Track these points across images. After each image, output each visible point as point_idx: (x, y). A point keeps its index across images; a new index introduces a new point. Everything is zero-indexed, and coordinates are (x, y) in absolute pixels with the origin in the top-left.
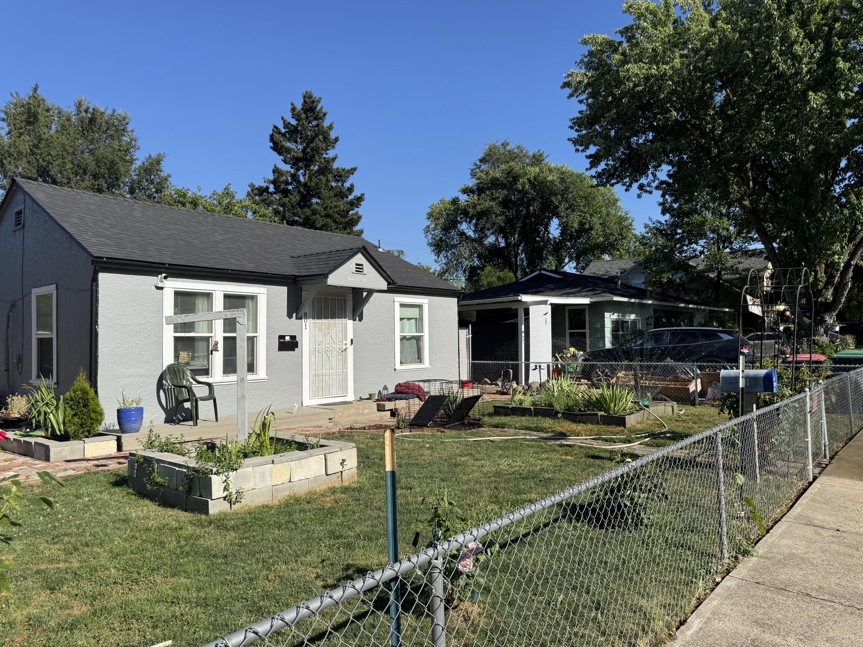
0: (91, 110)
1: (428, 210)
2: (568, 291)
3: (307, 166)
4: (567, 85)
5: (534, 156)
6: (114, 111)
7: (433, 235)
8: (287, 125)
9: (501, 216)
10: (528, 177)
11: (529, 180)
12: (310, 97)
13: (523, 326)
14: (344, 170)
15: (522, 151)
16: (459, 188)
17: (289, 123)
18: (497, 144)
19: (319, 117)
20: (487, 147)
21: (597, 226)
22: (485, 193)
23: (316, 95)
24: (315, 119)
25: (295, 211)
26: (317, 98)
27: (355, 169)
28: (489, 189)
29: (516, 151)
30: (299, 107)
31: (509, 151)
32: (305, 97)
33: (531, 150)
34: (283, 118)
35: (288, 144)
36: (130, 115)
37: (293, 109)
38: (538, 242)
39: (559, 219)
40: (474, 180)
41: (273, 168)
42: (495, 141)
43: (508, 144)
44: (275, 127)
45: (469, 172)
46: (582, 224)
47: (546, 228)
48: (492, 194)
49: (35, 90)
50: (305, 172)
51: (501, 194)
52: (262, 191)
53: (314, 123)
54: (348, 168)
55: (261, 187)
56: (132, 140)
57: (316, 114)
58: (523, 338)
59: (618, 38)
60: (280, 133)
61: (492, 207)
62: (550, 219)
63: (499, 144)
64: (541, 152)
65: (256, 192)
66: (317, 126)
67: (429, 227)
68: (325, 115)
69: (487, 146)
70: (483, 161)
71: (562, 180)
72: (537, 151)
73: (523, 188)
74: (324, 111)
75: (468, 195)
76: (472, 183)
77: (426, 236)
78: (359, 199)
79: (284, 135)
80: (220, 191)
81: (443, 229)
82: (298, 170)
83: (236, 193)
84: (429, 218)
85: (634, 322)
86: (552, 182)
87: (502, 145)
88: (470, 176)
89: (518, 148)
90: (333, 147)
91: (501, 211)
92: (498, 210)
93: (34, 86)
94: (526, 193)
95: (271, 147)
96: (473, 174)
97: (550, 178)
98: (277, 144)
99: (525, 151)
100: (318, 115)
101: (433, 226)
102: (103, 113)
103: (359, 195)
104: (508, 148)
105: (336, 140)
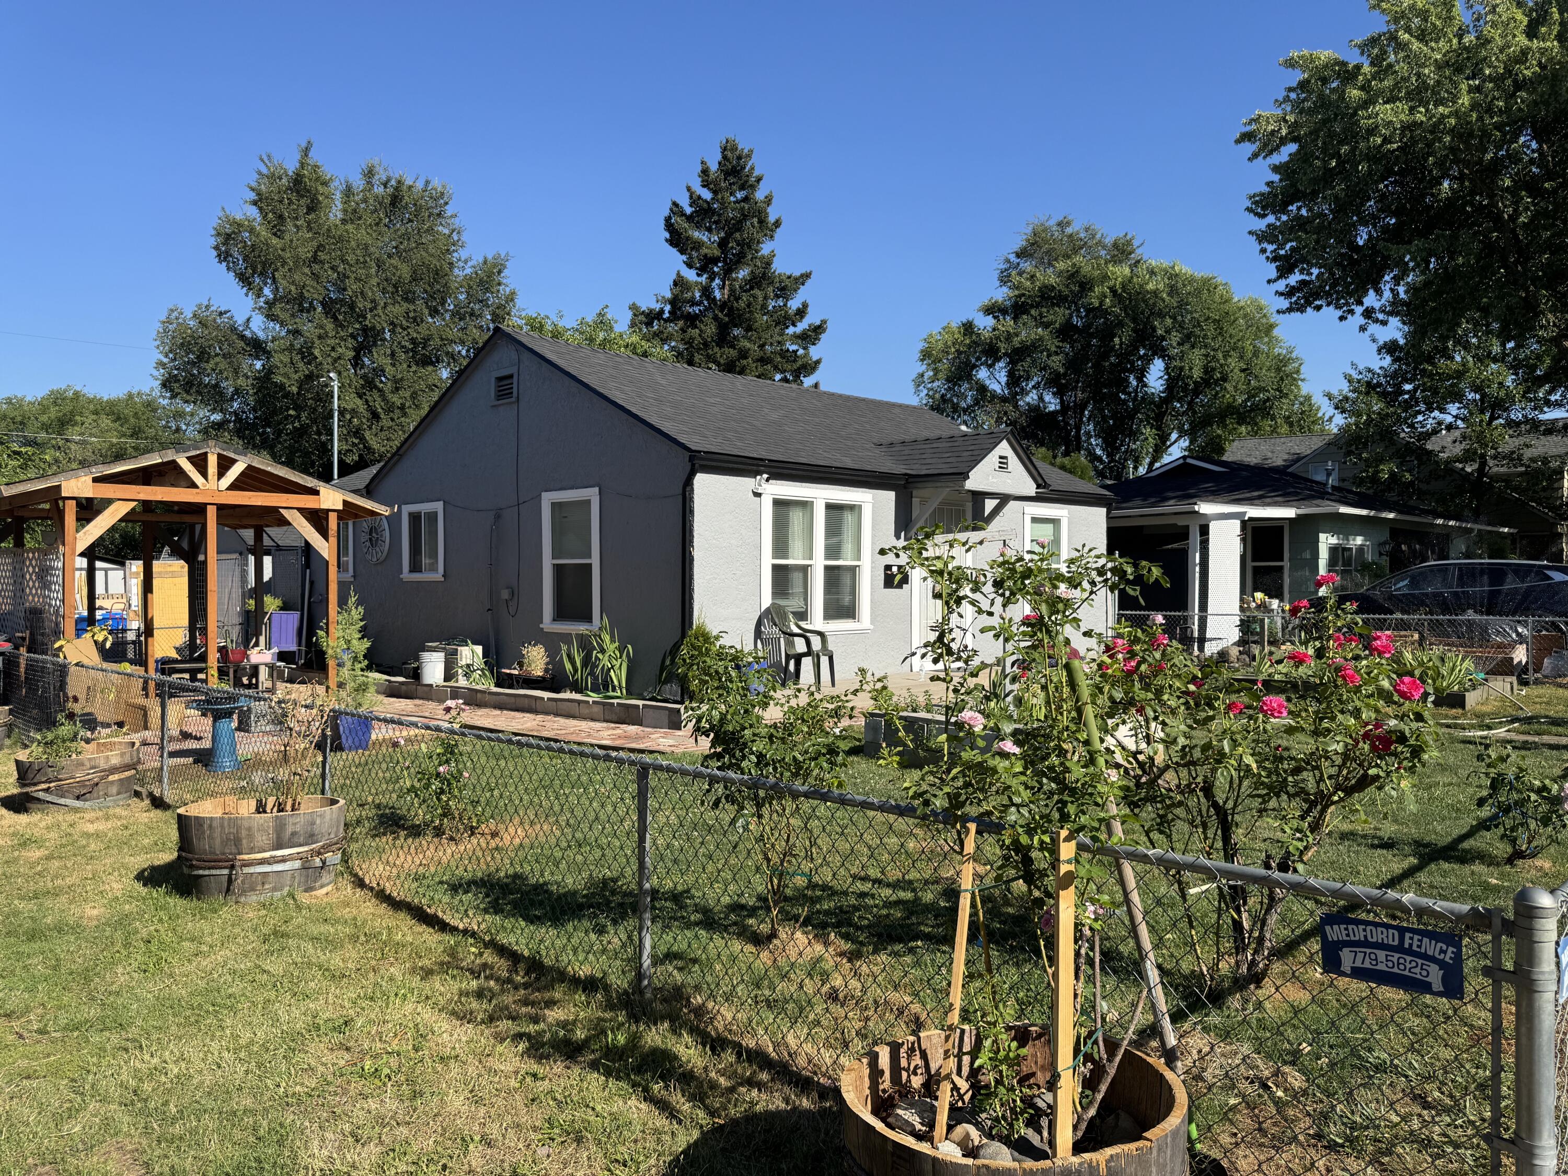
0: (393, 182)
1: (922, 345)
2: (1248, 495)
3: (728, 271)
4: (1247, 137)
5: (1115, 245)
6: (427, 182)
7: (929, 390)
8: (695, 200)
9: (1057, 354)
10: (1111, 283)
11: (1113, 290)
12: (734, 148)
13: (1198, 555)
14: (789, 277)
15: (1093, 236)
16: (979, 304)
17: (699, 197)
18: (1047, 224)
19: (748, 184)
20: (1029, 230)
21: (1237, 375)
22: (1028, 313)
23: (744, 146)
24: (742, 188)
25: (710, 352)
26: (746, 151)
27: (807, 276)
28: (1038, 306)
29: (1082, 235)
30: (714, 167)
31: (1071, 236)
32: (724, 149)
33: (1110, 233)
34: (689, 189)
35: (696, 234)
36: (451, 189)
37: (705, 172)
38: (1125, 402)
39: (1164, 360)
40: (1005, 289)
41: (674, 276)
42: (1043, 218)
43: (1068, 224)
44: (675, 204)
45: (996, 274)
46: (1208, 370)
47: (1140, 379)
48: (1041, 315)
49: (306, 152)
50: (724, 284)
51: (1058, 315)
52: (651, 317)
53: (740, 195)
54: (797, 274)
55: (651, 311)
56: (453, 231)
57: (744, 179)
58: (1197, 575)
59: (1353, 58)
60: (682, 214)
61: (1041, 339)
62: (1148, 360)
63: (1052, 223)
64: (1128, 238)
65: (642, 318)
66: (746, 199)
67: (922, 376)
68: (759, 180)
69: (1030, 228)
70: (1022, 254)
71: (1173, 290)
72: (1121, 235)
73: (1101, 304)
74: (756, 173)
75: (995, 317)
76: (1002, 294)
77: (917, 391)
78: (818, 330)
79: (689, 218)
80: (590, 319)
81: (948, 380)
82: (712, 279)
83: (616, 322)
84: (922, 360)
85: (1360, 549)
86: (1155, 293)
87: (1059, 224)
88: (998, 283)
89: (1087, 230)
90: (772, 237)
91: (1058, 347)
92: (1052, 344)
93: (304, 145)
94: (1106, 312)
95: (667, 240)
96: (1004, 279)
97: (1150, 286)
98: (679, 234)
99: (1098, 236)
100: (747, 181)
101: (931, 373)
102: (410, 187)
103: (818, 323)
104: (1069, 230)
105: (777, 224)
